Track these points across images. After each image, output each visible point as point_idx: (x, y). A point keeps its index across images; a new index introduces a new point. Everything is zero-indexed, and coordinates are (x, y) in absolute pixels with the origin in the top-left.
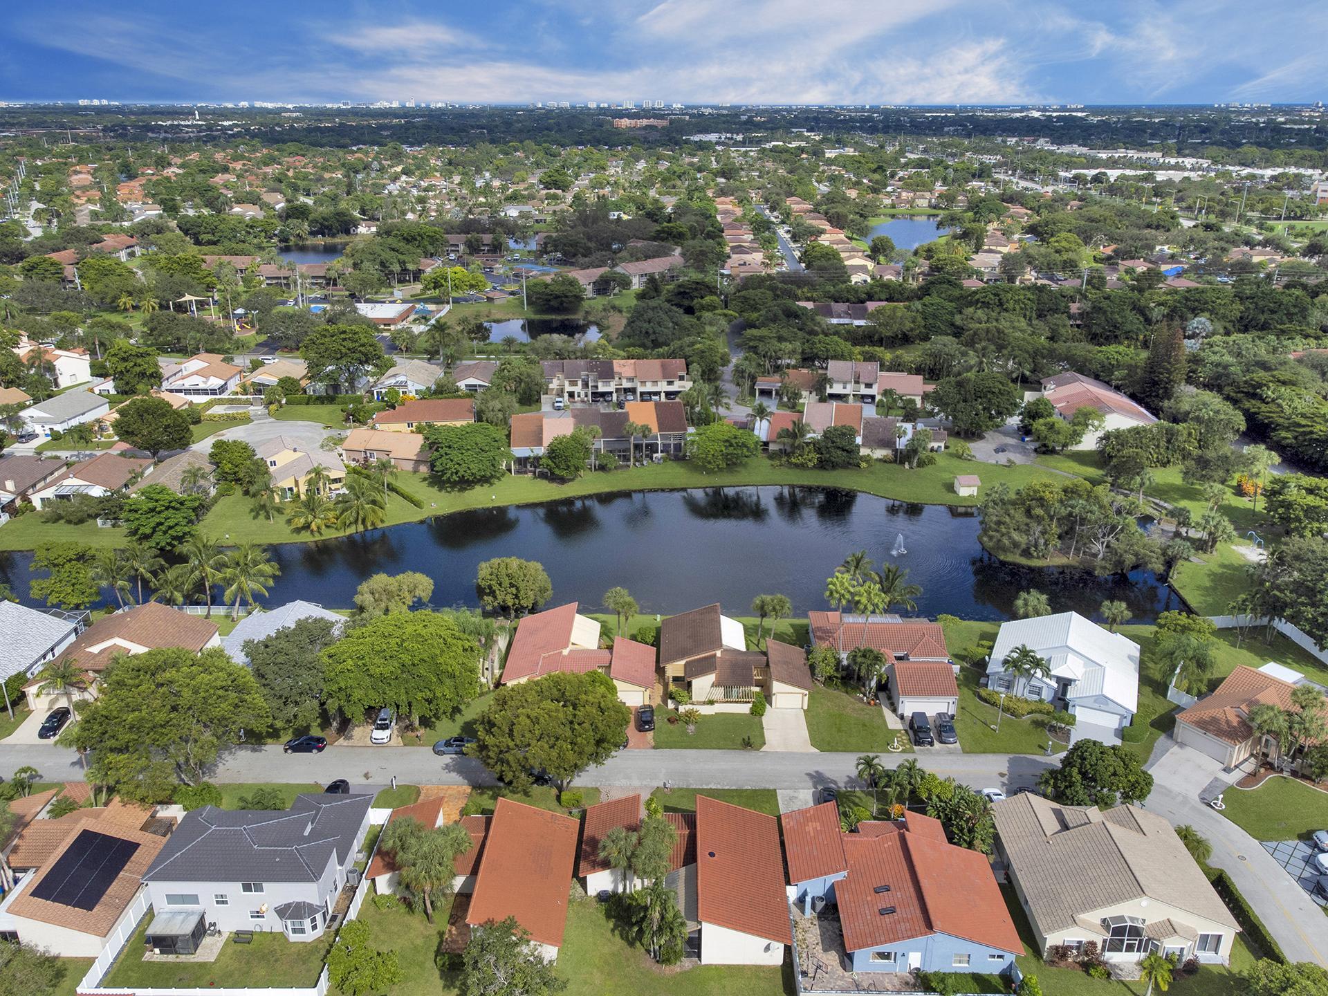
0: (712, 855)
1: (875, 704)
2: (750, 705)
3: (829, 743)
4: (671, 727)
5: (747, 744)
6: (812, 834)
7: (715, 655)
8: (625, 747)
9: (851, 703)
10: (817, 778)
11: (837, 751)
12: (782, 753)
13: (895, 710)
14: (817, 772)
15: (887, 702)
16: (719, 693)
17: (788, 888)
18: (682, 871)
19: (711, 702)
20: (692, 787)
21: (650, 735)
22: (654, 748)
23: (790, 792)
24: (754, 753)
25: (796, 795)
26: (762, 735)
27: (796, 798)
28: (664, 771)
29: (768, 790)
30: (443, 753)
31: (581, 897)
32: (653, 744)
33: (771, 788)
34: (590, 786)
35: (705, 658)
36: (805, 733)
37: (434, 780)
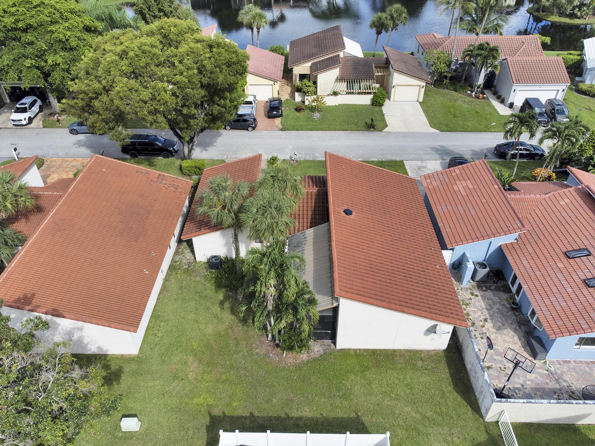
0: (348, 212)
1: (484, 98)
2: (371, 96)
3: (447, 126)
4: (298, 114)
5: (371, 126)
6: (463, 193)
7: (338, 55)
8: (254, 128)
9: (461, 97)
10: (442, 151)
11: (456, 131)
12: (404, 133)
13: (502, 101)
14: (441, 146)
15: (494, 97)
16: (343, 86)
17: (443, 252)
18: (310, 233)
19: (335, 94)
20: (318, 159)
21: (278, 121)
22: (281, 130)
23: (419, 163)
24: (377, 133)
25: (424, 165)
26: (384, 120)
27: (425, 167)
28: (290, 147)
29: (395, 161)
30: (77, 133)
31: (189, 264)
32: (281, 127)
33: (398, 159)
34: (216, 158)
35: (329, 58)
36: (424, 119)
37: (61, 154)
